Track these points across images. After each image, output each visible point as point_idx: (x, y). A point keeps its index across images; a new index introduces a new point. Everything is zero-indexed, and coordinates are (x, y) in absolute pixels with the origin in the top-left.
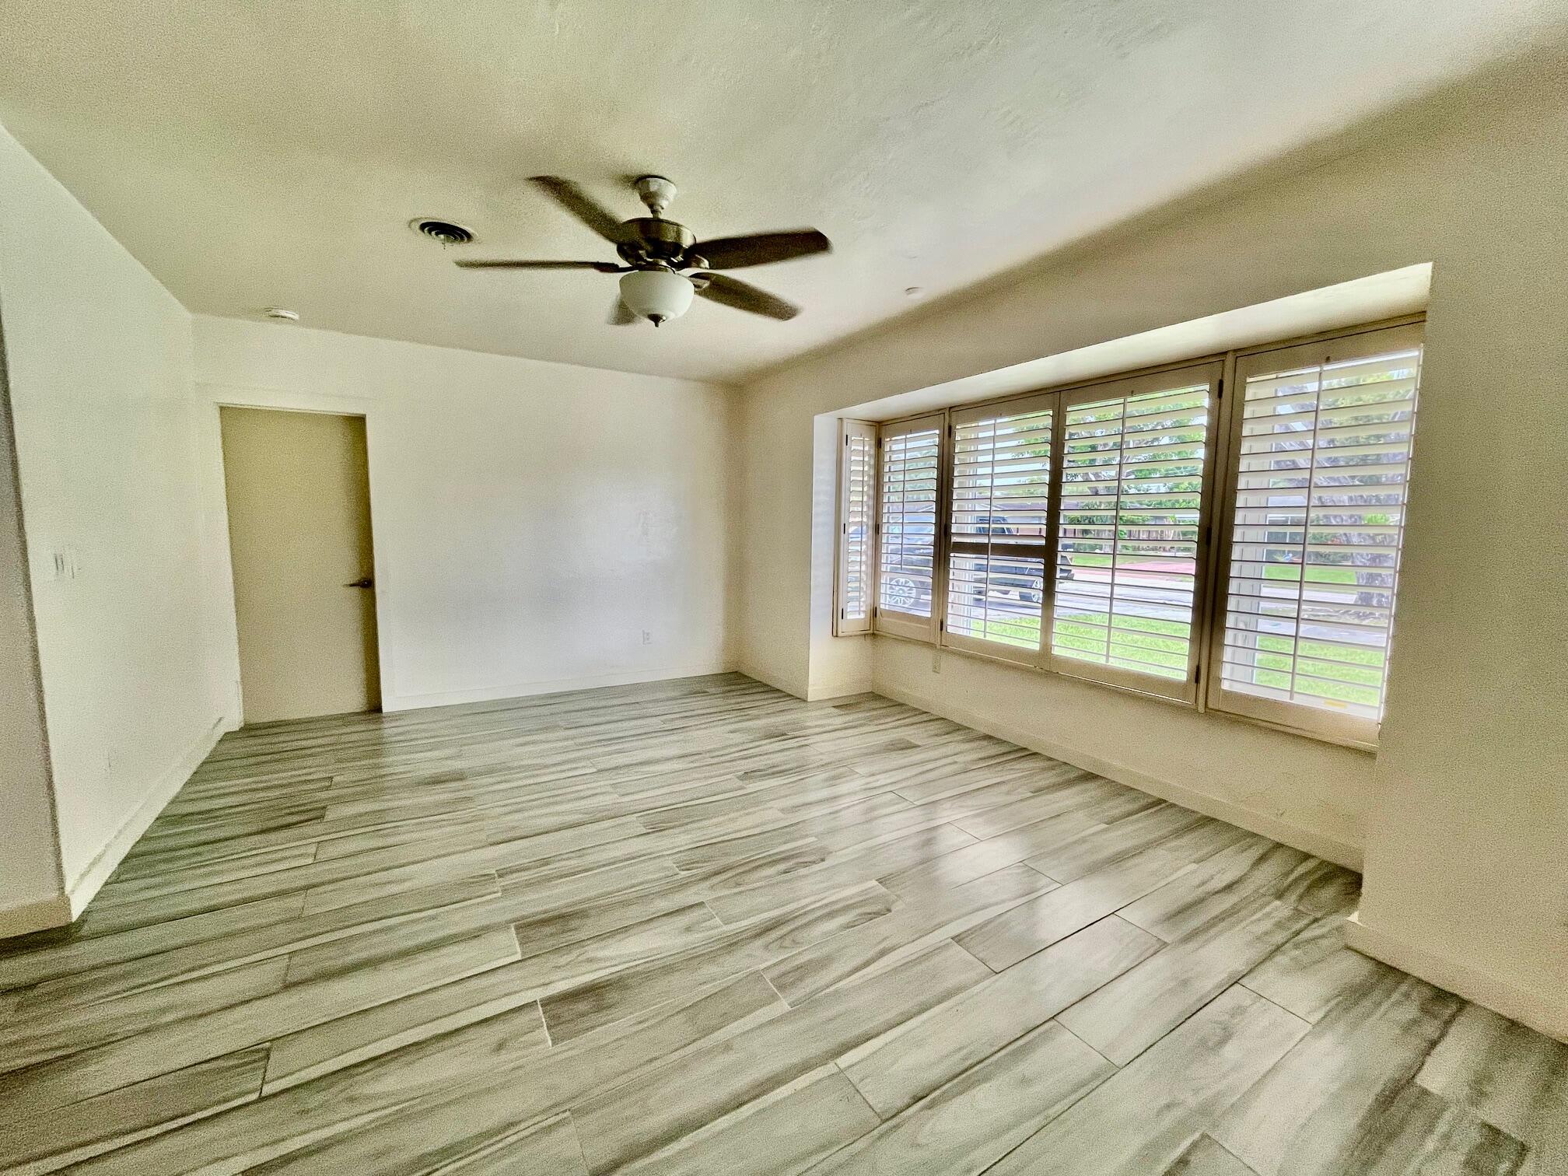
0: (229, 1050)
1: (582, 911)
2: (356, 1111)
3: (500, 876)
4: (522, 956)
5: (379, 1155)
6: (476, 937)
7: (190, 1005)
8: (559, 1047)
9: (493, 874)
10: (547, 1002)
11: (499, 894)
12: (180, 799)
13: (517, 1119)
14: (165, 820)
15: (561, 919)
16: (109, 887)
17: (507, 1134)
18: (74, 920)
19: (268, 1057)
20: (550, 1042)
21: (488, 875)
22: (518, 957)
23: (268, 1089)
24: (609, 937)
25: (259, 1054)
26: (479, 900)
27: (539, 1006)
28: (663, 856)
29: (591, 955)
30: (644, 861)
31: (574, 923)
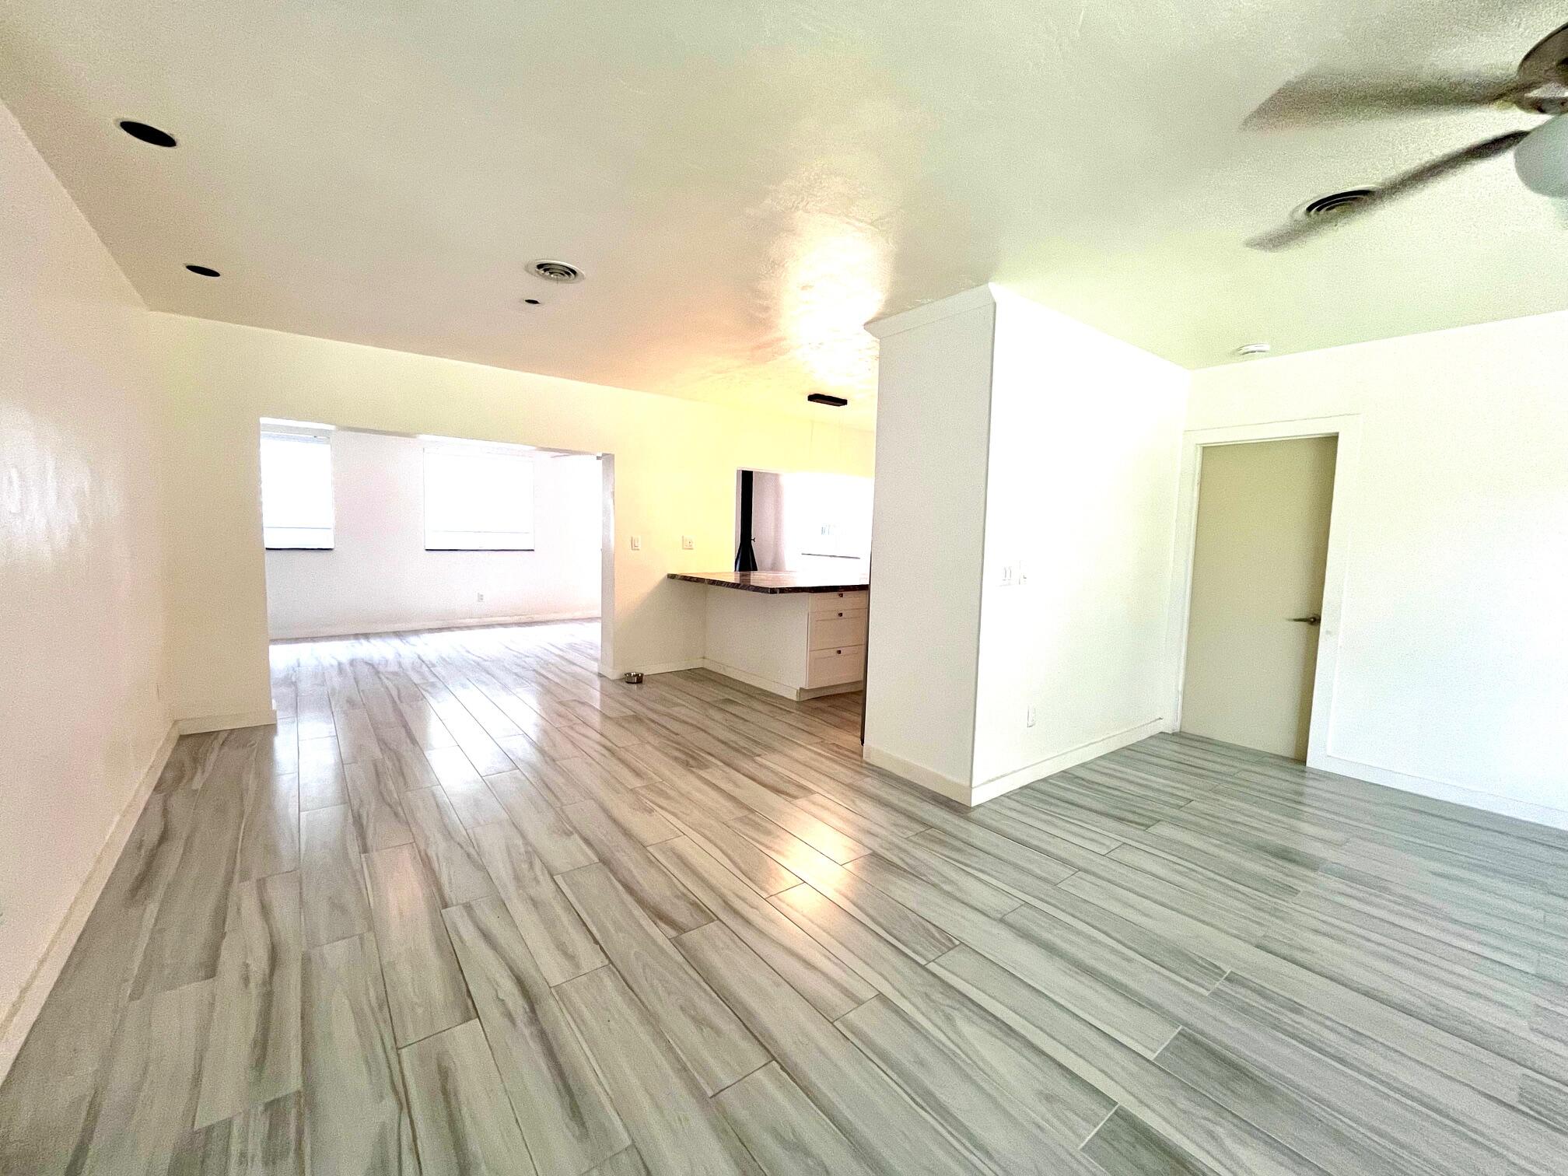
0: (943, 928)
1: (1272, 1089)
2: (944, 1027)
3: (1227, 979)
4: (1155, 1059)
5: (922, 1063)
6: (1140, 1005)
7: (960, 890)
8: (1085, 1159)
9: (1224, 972)
10: (1122, 1115)
11: (1206, 993)
12: (1087, 766)
13: (996, 1156)
14: (1065, 775)
15: (1235, 1071)
16: (1003, 798)
17: (975, 1151)
18: (972, 806)
19: (950, 949)
20: (1083, 1145)
21: (1219, 968)
22: (1151, 1056)
23: (932, 966)
24: (1266, 1142)
25: (948, 943)
26: (1183, 981)
27: (1113, 1111)
28: (1503, 1157)
29: (1220, 1131)
30: (1454, 1131)
31: (1247, 1090)
